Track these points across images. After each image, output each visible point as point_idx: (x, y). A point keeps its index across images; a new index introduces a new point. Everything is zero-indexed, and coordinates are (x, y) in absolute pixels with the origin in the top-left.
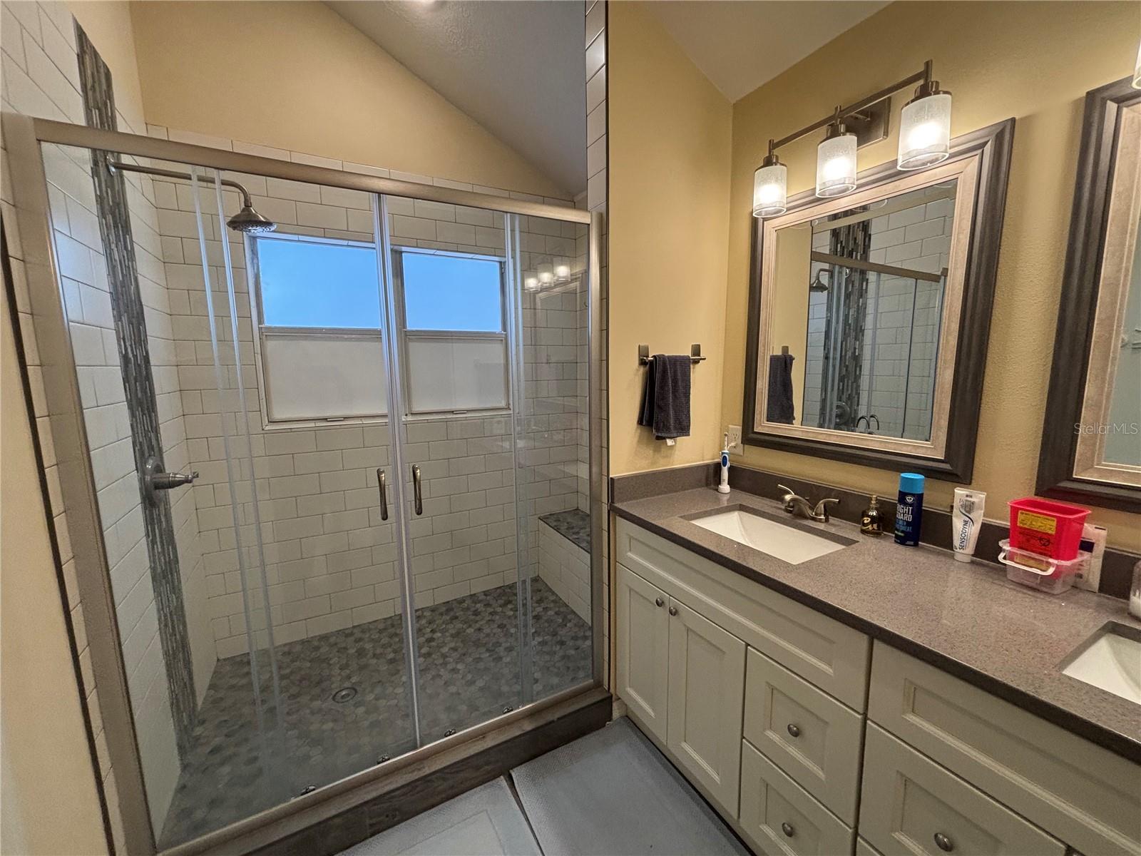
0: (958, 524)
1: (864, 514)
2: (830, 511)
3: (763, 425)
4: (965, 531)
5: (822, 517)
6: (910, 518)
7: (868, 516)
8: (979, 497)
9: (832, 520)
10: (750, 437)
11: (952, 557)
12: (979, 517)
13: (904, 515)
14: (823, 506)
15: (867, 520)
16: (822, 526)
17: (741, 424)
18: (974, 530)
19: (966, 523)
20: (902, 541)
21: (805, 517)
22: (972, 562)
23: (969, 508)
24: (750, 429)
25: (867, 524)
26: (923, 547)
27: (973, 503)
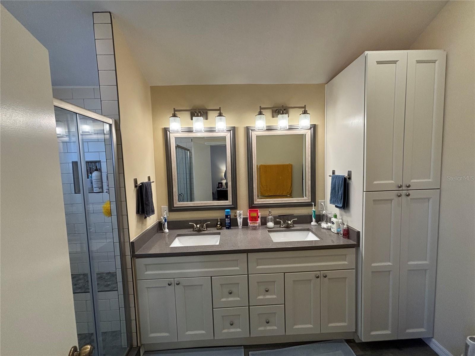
0: (238, 219)
1: (217, 224)
2: (208, 226)
3: (177, 204)
4: (240, 221)
5: (206, 229)
6: (229, 221)
7: (219, 224)
8: (242, 212)
9: (208, 229)
10: (172, 209)
11: (238, 228)
12: (242, 217)
13: (227, 221)
14: (205, 226)
15: (219, 226)
16: (206, 232)
17: (168, 205)
18: (242, 220)
19: (240, 219)
20: (228, 228)
21: (201, 231)
22: (242, 228)
23: (240, 215)
24: (172, 206)
25: (219, 227)
26: (232, 228)
27: (241, 214)
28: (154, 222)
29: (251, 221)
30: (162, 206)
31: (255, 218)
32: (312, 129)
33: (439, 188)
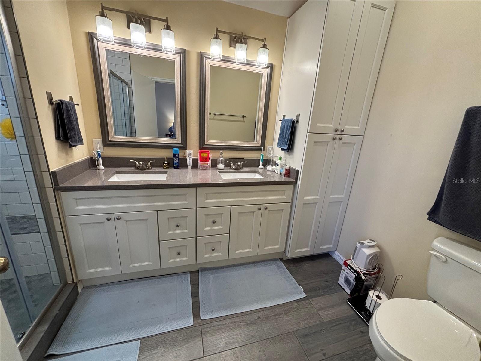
0: (188, 159)
1: (164, 163)
2: (152, 165)
3: (113, 137)
4: (189, 161)
5: (150, 168)
6: (178, 161)
7: (166, 163)
8: (191, 152)
9: (153, 168)
10: (106, 142)
11: (188, 169)
12: (192, 157)
13: (176, 160)
14: (150, 164)
15: (165, 165)
16: (151, 170)
17: (101, 138)
18: (191, 160)
19: (190, 159)
20: (177, 168)
21: (145, 169)
22: (192, 169)
23: (190, 155)
24: (107, 140)
25: (166, 166)
26: (181, 169)
27: (191, 154)
28: (84, 157)
29: (202, 161)
30: (93, 139)
31: (205, 158)
32: (269, 68)
33: (363, 135)
